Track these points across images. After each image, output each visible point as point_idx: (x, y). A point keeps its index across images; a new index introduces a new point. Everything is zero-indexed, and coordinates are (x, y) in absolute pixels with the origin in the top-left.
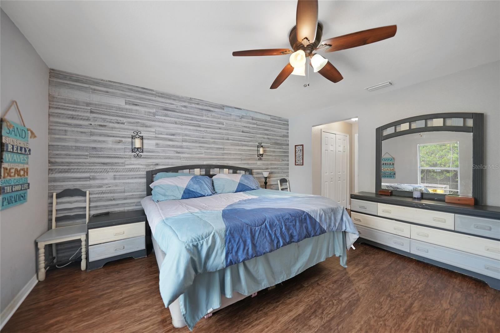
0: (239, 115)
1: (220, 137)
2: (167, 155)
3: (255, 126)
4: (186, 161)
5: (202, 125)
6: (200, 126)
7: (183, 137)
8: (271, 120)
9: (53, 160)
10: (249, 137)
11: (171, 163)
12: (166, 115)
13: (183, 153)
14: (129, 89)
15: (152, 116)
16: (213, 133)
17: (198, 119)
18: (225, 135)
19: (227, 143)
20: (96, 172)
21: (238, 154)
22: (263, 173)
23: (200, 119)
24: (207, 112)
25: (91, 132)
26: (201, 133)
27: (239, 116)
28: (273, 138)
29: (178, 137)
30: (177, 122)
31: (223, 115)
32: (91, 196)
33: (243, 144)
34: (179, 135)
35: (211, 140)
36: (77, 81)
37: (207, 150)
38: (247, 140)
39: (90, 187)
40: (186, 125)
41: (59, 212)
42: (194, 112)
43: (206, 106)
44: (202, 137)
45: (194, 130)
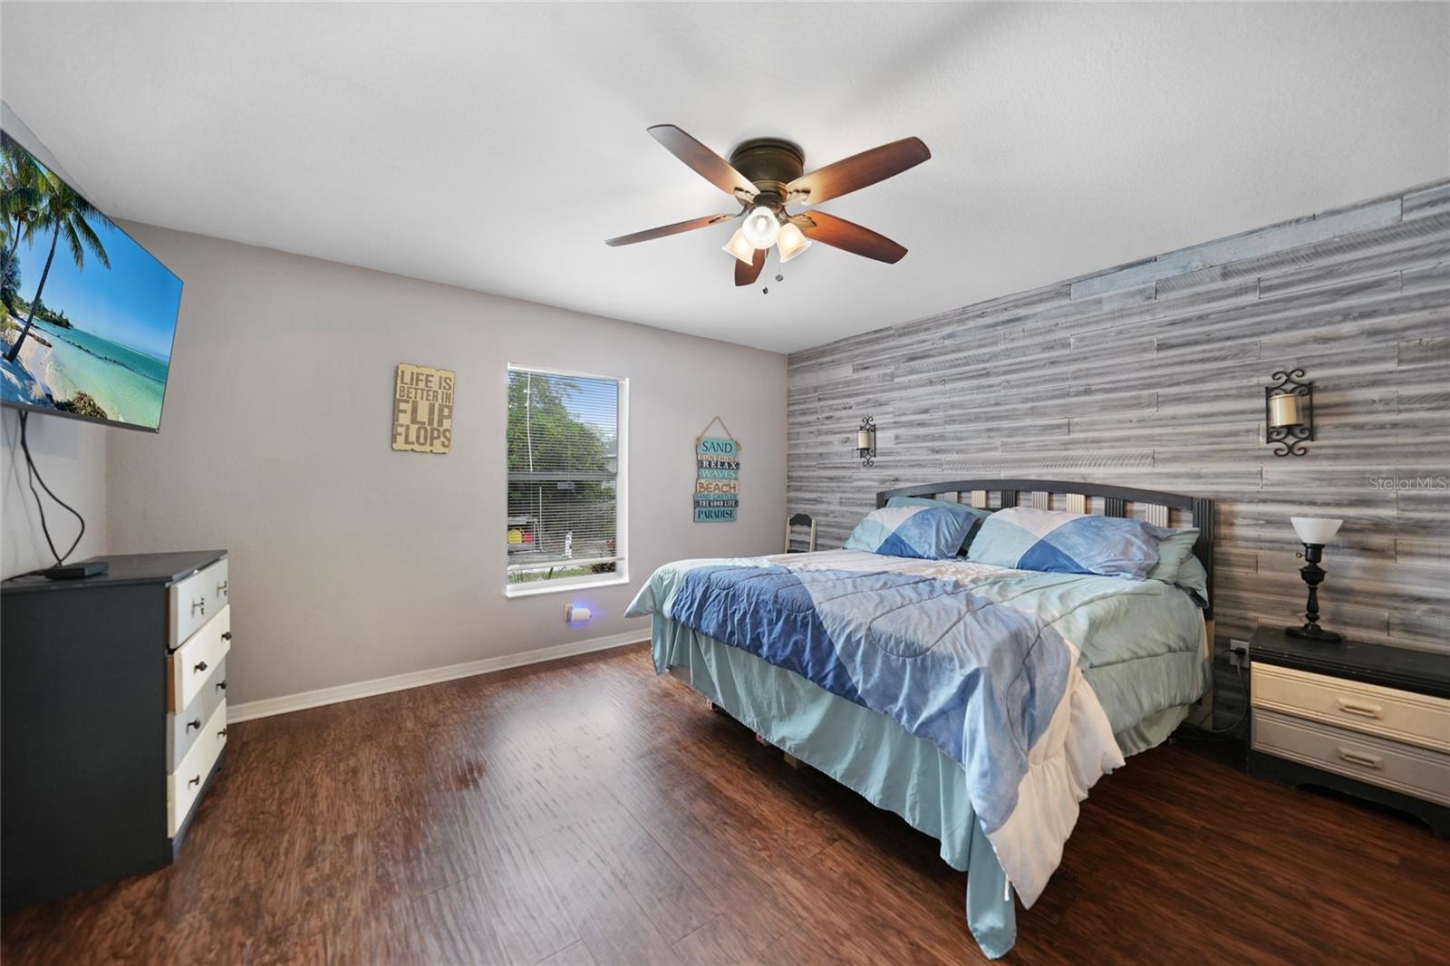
0: (1142, 287)
1: (1054, 390)
2: (914, 458)
3: (1252, 298)
4: (954, 472)
5: (996, 367)
6: (988, 375)
7: (948, 413)
8: (1406, 218)
9: (794, 474)
10: (1203, 361)
11: (921, 477)
12: (912, 372)
13: (945, 451)
14: (858, 343)
15: (888, 381)
16: (1028, 385)
17: (984, 354)
18: (1076, 378)
19: (1084, 404)
20: (822, 492)
21: (1138, 438)
22: (1294, 520)
23: (988, 353)
24: (1010, 325)
25: (819, 429)
26: (990, 392)
27: (1141, 292)
28: (1434, 317)
29: (936, 415)
30: (933, 380)
31: (1066, 315)
32: (819, 528)
33: (1167, 396)
34: (937, 408)
35: (1021, 406)
36: (807, 359)
37: (1010, 436)
38: (1190, 377)
39: (817, 514)
40: (954, 380)
41: (793, 544)
42: (971, 341)
43: (1006, 309)
44: (994, 402)
45: (972, 389)
